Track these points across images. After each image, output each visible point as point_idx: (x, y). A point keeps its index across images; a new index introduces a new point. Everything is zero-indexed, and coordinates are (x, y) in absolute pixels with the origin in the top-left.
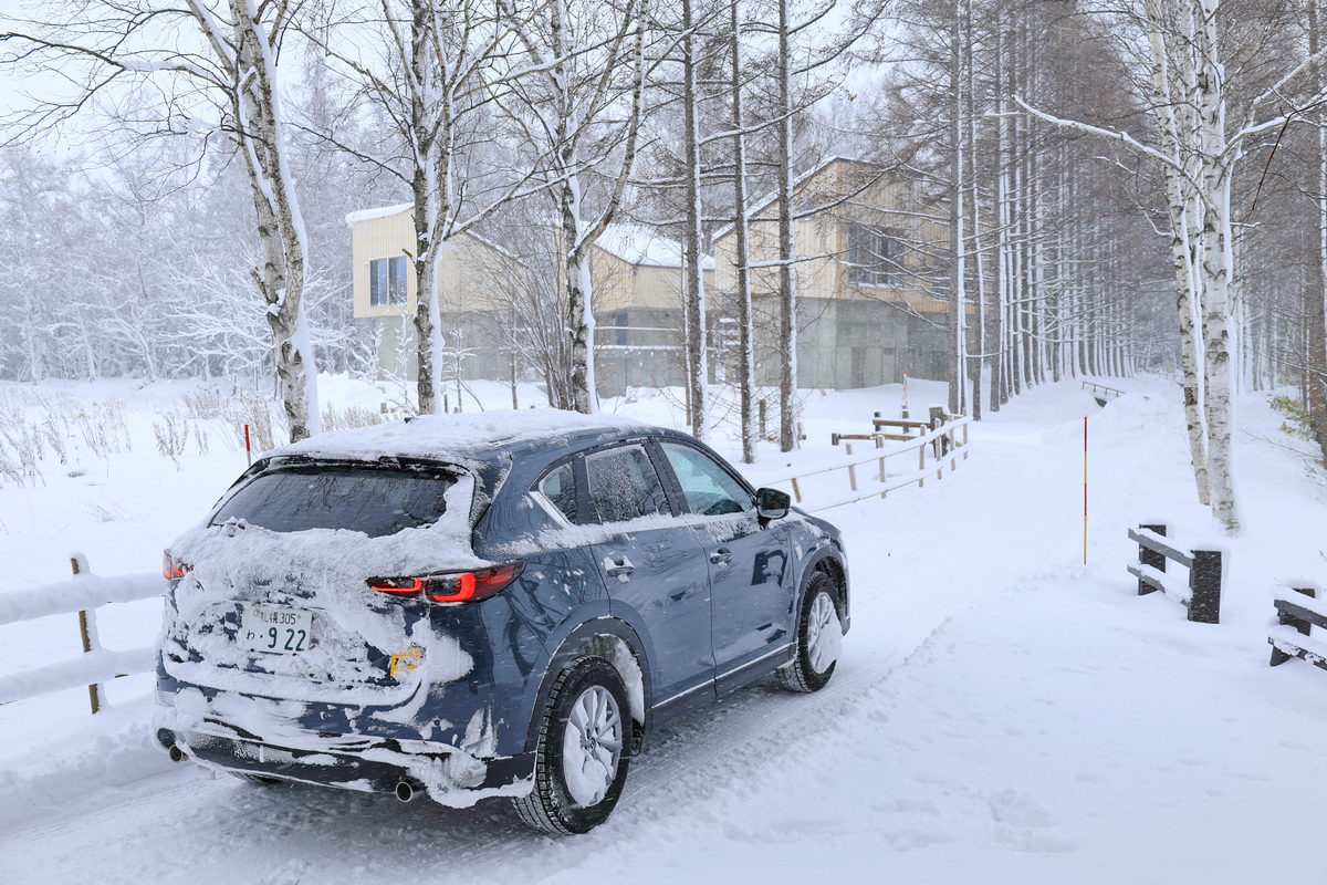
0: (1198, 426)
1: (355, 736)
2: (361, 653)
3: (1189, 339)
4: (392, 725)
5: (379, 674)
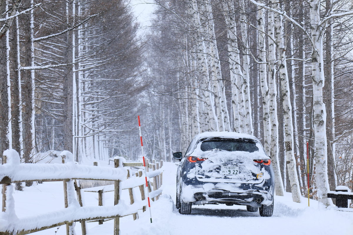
0: (292, 161)
1: (251, 190)
2: (251, 174)
4: (258, 187)
5: (255, 178)
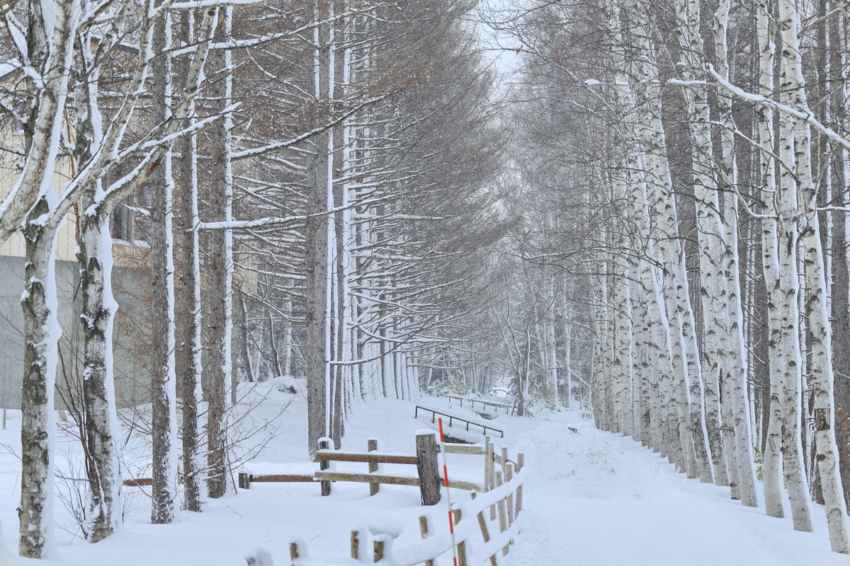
0: (830, 456)
3: (822, 350)
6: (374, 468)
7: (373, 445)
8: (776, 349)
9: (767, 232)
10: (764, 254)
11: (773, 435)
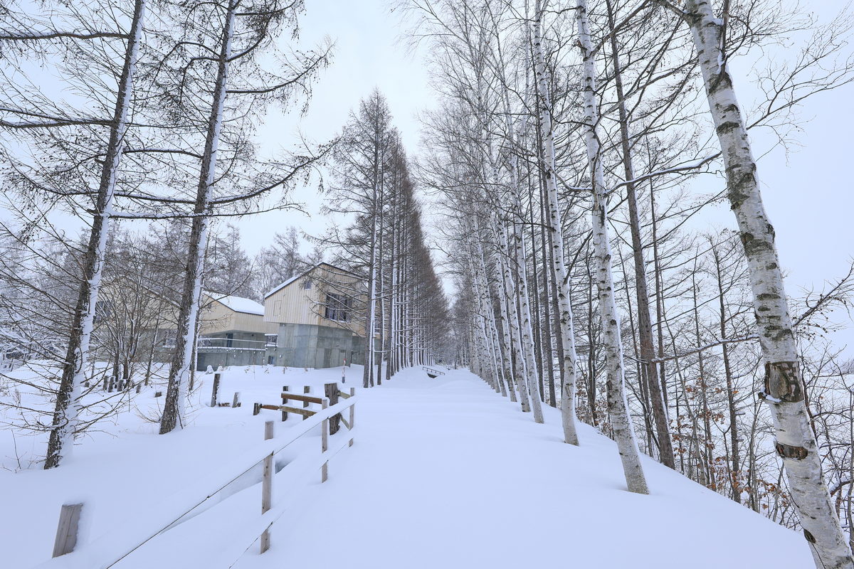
6: (306, 405)
7: (307, 389)
8: (567, 325)
9: (556, 247)
10: (555, 261)
11: (568, 384)
